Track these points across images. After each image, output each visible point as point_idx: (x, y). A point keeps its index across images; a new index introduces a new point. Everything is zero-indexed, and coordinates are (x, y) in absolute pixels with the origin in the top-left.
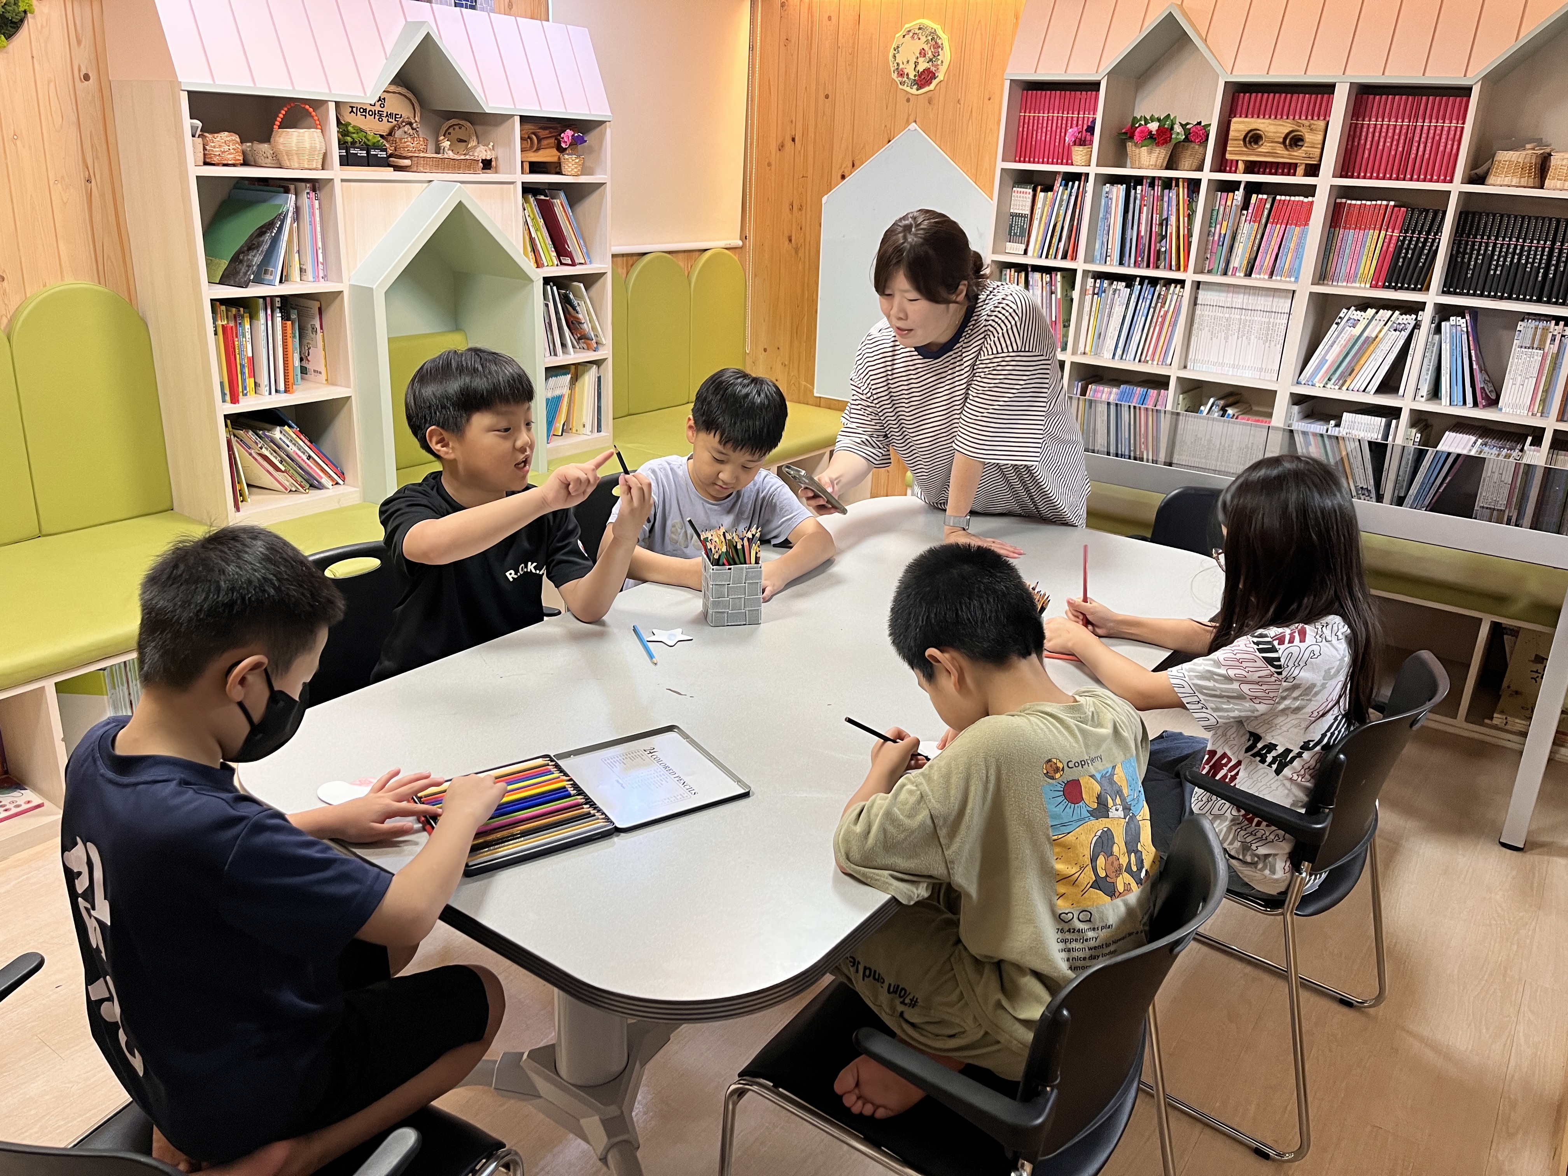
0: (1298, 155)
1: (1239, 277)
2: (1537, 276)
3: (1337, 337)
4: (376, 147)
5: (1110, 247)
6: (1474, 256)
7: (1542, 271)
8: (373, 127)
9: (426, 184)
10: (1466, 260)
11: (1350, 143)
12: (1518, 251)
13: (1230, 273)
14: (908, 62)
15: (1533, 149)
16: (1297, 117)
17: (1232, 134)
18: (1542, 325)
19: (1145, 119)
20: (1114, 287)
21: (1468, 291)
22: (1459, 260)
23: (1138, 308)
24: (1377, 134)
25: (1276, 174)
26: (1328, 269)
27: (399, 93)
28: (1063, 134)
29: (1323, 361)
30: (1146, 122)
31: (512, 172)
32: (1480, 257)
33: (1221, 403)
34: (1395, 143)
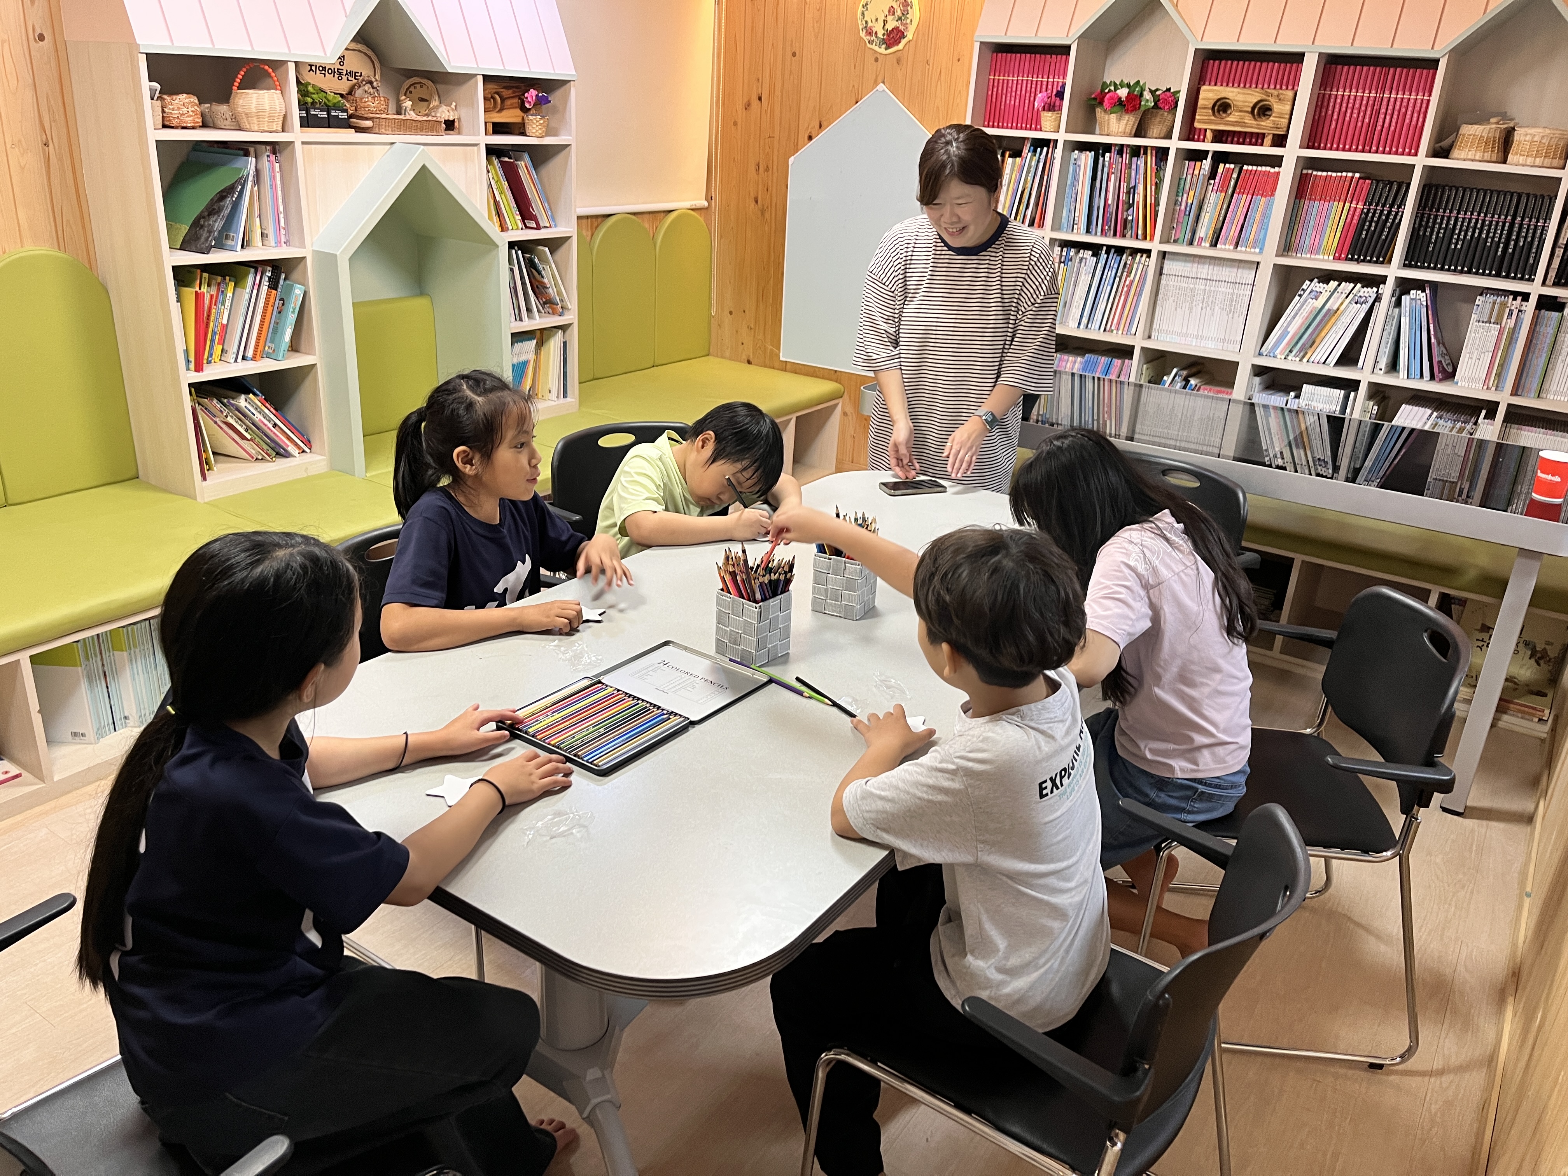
0: (1266, 125)
1: (1205, 247)
2: (1497, 251)
3: (1299, 310)
4: (337, 107)
5: (1077, 215)
6: (1436, 230)
7: (1501, 245)
8: (333, 86)
9: (389, 147)
10: (1428, 234)
11: (1317, 113)
12: (1479, 226)
13: (1196, 243)
14: (877, 20)
15: (1497, 123)
16: (1266, 86)
17: (1201, 102)
18: (1499, 299)
19: (1115, 84)
20: (1080, 255)
21: (1429, 265)
22: (1421, 233)
23: (1104, 277)
24: (1344, 105)
25: (1243, 143)
26: (1293, 240)
27: (359, 51)
28: (1032, 99)
29: (1285, 333)
30: (1116, 89)
31: (476, 133)
32: (1442, 231)
33: (1185, 373)
34: (1362, 114)
